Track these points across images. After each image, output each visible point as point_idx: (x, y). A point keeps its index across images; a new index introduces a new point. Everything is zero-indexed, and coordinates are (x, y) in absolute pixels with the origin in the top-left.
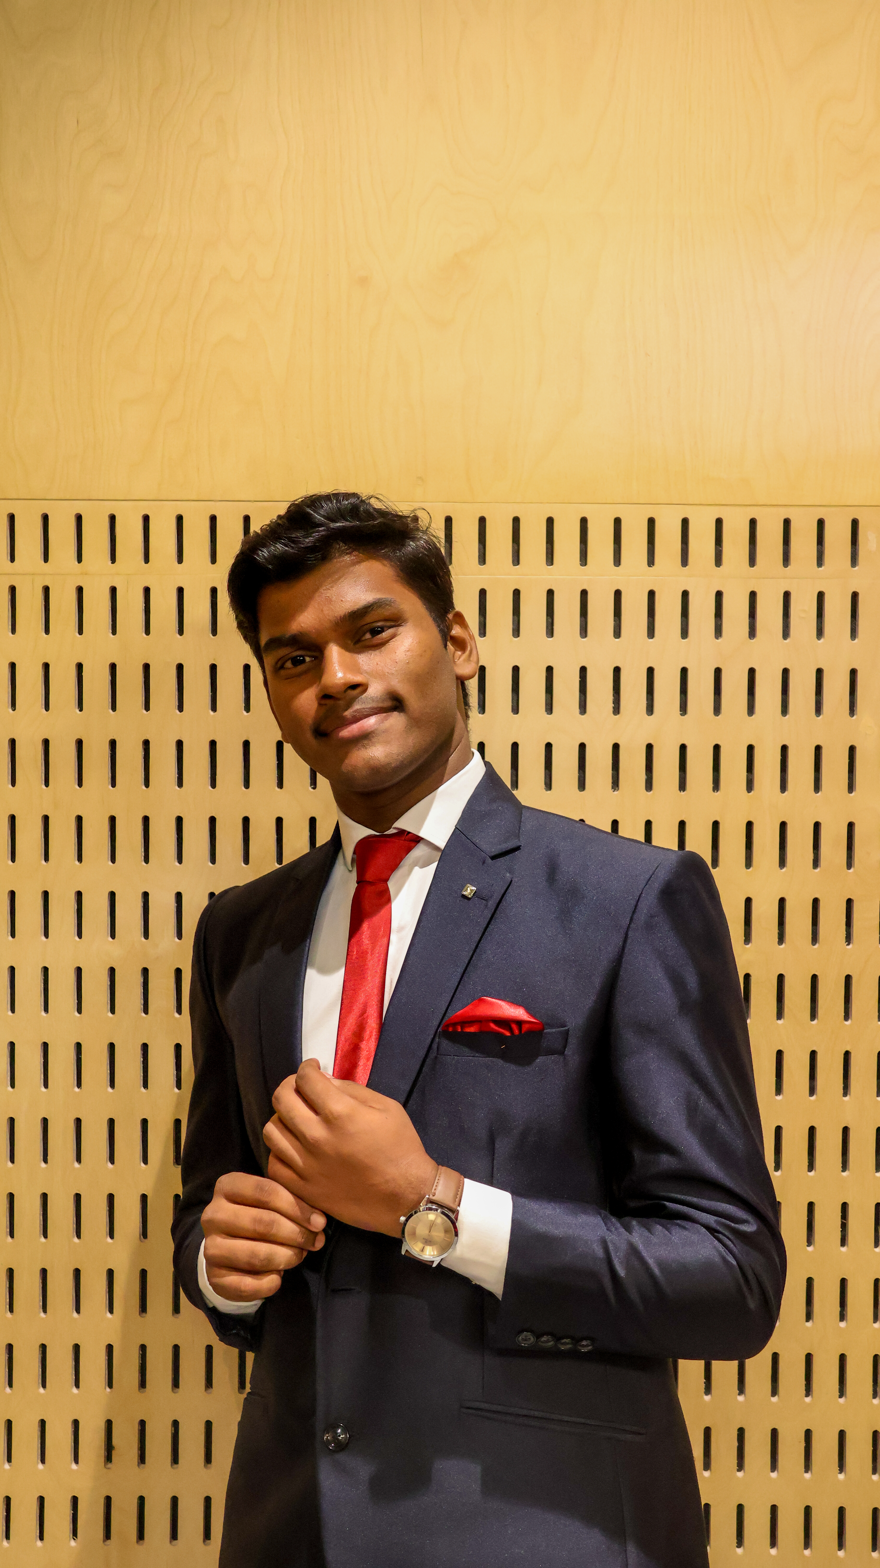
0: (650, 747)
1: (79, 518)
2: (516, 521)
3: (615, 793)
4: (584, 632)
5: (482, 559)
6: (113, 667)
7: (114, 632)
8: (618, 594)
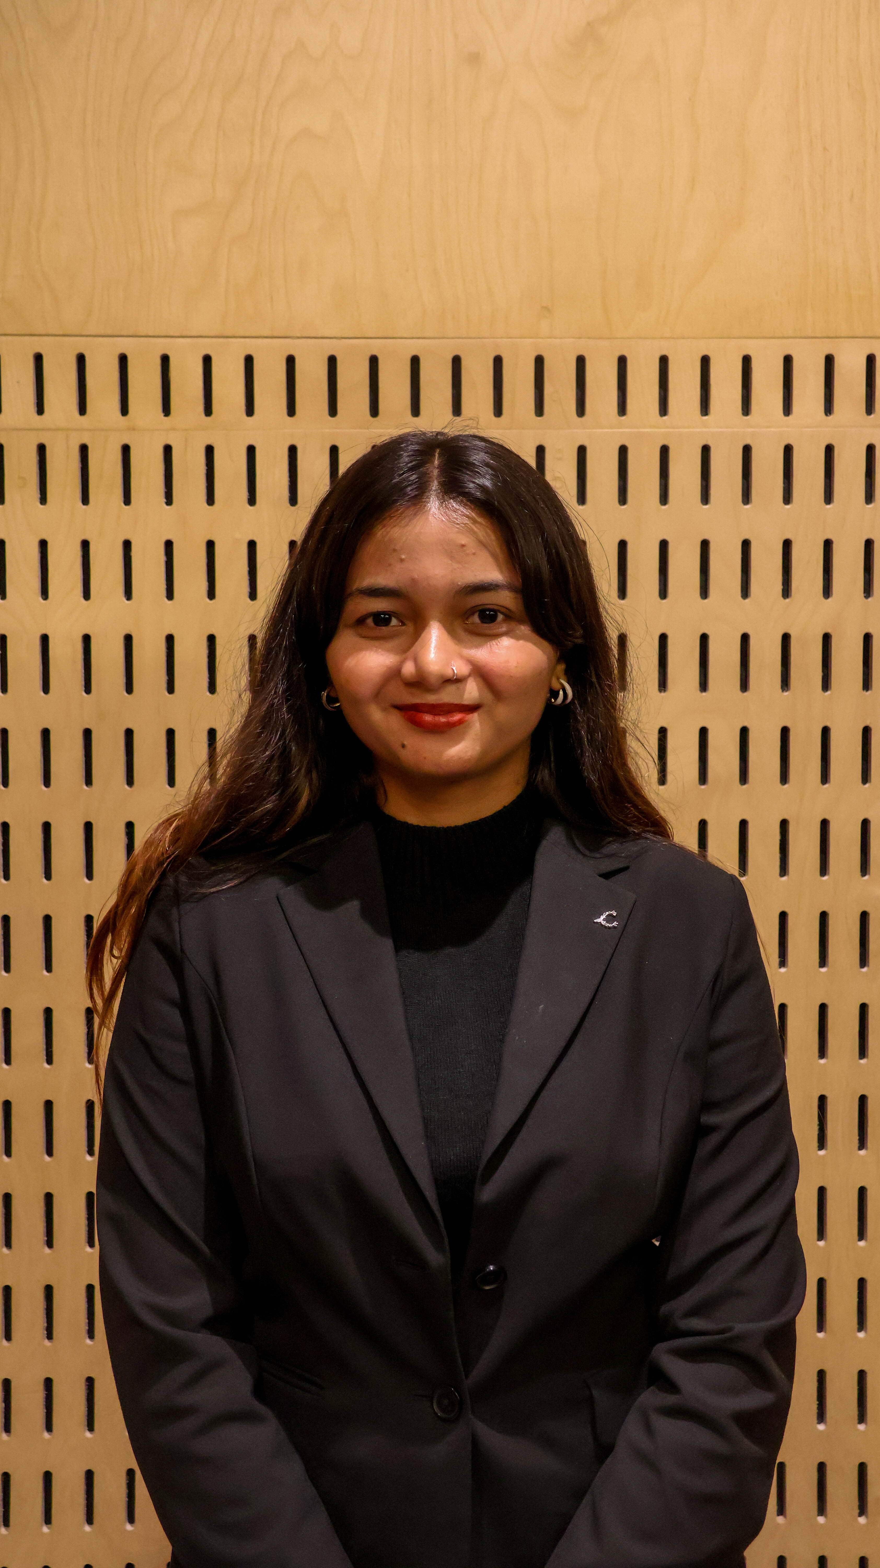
0: (827, 638)
1: (123, 360)
2: (664, 361)
3: (786, 694)
4: (746, 497)
5: (622, 409)
6: (169, 545)
7: (169, 500)
8: (788, 450)
